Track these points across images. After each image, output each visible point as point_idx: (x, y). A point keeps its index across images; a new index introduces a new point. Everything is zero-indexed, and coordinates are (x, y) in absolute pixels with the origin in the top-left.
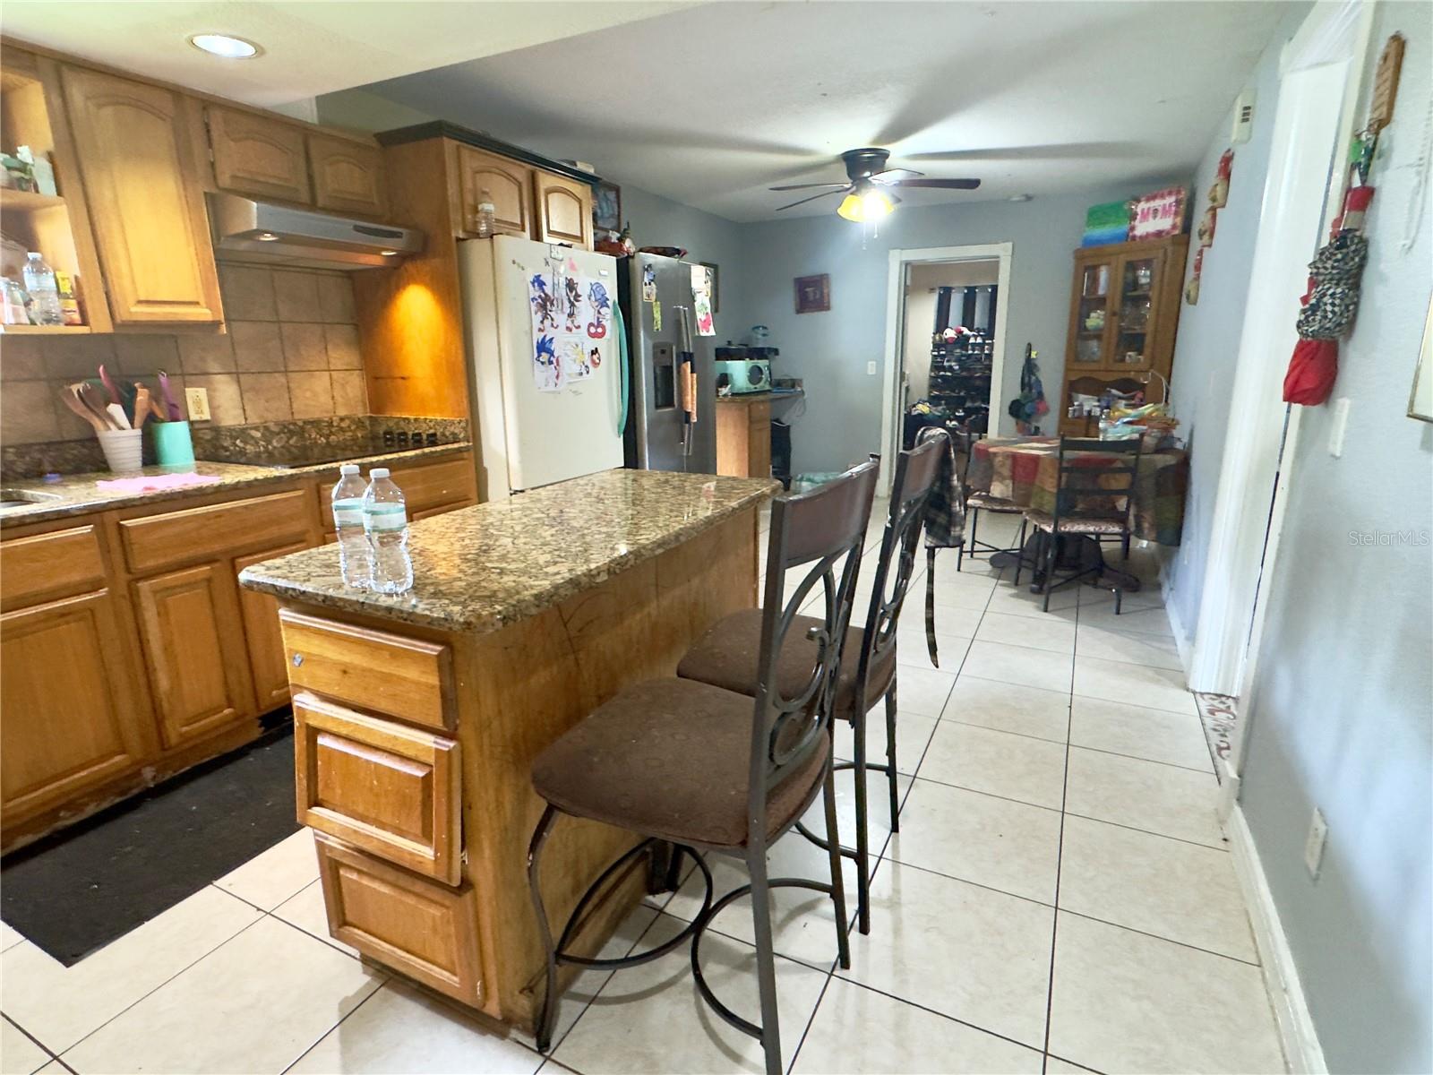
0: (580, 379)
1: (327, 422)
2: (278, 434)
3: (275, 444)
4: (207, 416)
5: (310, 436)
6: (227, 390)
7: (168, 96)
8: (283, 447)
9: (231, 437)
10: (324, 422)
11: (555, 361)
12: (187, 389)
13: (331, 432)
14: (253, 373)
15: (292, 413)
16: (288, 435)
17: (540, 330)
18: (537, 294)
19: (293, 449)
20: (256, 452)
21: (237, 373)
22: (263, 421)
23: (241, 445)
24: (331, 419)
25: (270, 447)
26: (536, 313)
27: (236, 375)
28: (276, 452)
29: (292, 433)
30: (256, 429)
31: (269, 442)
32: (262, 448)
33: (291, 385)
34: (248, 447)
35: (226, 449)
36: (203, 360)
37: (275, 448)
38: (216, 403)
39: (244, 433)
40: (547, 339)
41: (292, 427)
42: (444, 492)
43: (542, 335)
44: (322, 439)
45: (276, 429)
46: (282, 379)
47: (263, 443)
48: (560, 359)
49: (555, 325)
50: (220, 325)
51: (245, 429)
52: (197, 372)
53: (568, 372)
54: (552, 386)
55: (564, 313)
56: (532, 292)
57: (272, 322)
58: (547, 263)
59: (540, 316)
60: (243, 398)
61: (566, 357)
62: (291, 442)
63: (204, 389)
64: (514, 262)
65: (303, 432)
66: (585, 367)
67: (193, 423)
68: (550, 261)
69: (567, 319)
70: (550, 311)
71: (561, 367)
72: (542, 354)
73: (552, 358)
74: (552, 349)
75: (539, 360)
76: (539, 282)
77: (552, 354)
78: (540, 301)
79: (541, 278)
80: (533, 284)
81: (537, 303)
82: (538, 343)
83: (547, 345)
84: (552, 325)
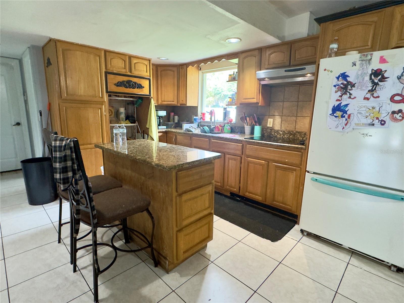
0: (372, 127)
1: (304, 133)
2: (287, 134)
3: (285, 136)
4: (271, 126)
5: (297, 136)
6: (278, 120)
8: (287, 138)
9: (274, 132)
11: (346, 116)
12: (269, 119)
14: (286, 116)
16: (290, 135)
17: (337, 100)
18: (340, 82)
19: (290, 139)
20: (279, 137)
22: (285, 129)
23: (276, 135)
25: (284, 137)
26: (336, 92)
27: (281, 116)
28: (285, 138)
29: (291, 134)
30: (281, 131)
31: (284, 135)
32: (281, 137)
33: (297, 120)
34: (278, 135)
36: (274, 112)
37: (285, 137)
38: (275, 123)
39: (278, 132)
41: (292, 132)
44: (301, 138)
45: (287, 132)
46: (294, 118)
47: (282, 135)
48: (352, 115)
49: (352, 97)
50: (259, 103)
51: (279, 131)
52: (272, 115)
53: (357, 122)
54: (340, 128)
55: (364, 90)
56: (335, 82)
57: (296, 101)
58: (354, 64)
59: (339, 93)
60: (281, 122)
61: (358, 115)
62: (290, 137)
63: (273, 119)
64: (325, 70)
65: (295, 135)
66: (379, 121)
67: (268, 127)
68: (357, 64)
69: (367, 93)
70: (350, 90)
71: (351, 120)
72: (336, 112)
73: (345, 114)
74: (346, 110)
75: (333, 115)
76: (344, 76)
77: (346, 112)
78: (342, 86)
79: (346, 74)
80: (338, 78)
81: (339, 87)
82: (334, 106)
83: (342, 108)
84: (350, 97)
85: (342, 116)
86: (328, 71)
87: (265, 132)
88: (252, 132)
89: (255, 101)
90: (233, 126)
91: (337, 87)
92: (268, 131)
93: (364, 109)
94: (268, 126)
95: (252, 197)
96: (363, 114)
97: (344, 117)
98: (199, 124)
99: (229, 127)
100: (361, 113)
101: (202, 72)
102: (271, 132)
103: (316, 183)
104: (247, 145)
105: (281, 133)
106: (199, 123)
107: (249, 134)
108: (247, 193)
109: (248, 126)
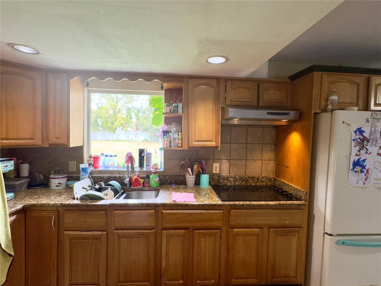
1: (257, 178)
2: (239, 180)
3: (237, 183)
4: (218, 172)
5: (250, 182)
6: (226, 164)
7: (215, 80)
8: (239, 185)
9: (223, 179)
10: (255, 178)
11: (365, 171)
12: (214, 164)
13: (258, 181)
14: (235, 160)
15: (246, 174)
16: (242, 181)
17: (357, 155)
18: (358, 137)
20: (230, 185)
21: (230, 160)
22: (235, 175)
23: (226, 182)
24: (259, 177)
25: (235, 184)
26: (355, 147)
27: (229, 160)
28: (237, 186)
29: (244, 180)
30: (232, 178)
31: (235, 182)
32: (232, 184)
33: (247, 164)
34: (228, 183)
35: (221, 183)
36: (220, 156)
38: (222, 168)
40: (361, 160)
41: (244, 178)
42: (288, 222)
43: (358, 157)
44: (254, 183)
45: (238, 179)
46: (244, 162)
47: (233, 183)
48: (370, 170)
49: (368, 152)
50: (218, 147)
51: (229, 177)
52: (218, 159)
53: (376, 177)
54: (361, 184)
55: (377, 146)
56: (354, 136)
57: (245, 144)
58: (368, 121)
59: (357, 148)
60: (230, 167)
61: (375, 169)
62: (243, 183)
63: (219, 164)
64: (343, 122)
65: (247, 180)
67: (213, 174)
68: (370, 120)
69: (379, 149)
70: (366, 145)
71: (370, 175)
72: (356, 167)
73: (363, 169)
74: (365, 165)
75: (353, 170)
76: (360, 131)
77: (364, 167)
78: (359, 140)
79: (362, 129)
80: (355, 132)
81: (357, 142)
82: (354, 161)
83: (361, 163)
84: (366, 153)
85: (362, 172)
86: (347, 124)
87: (211, 180)
89: (214, 144)
90: (161, 175)
91: (355, 141)
92: (215, 179)
93: (378, 164)
94: (214, 172)
96: (378, 169)
97: (363, 172)
98: (90, 176)
99: (157, 178)
100: (376, 168)
102: (219, 179)
105: (232, 180)
106: (89, 174)
108: (234, 280)
109: (193, 175)
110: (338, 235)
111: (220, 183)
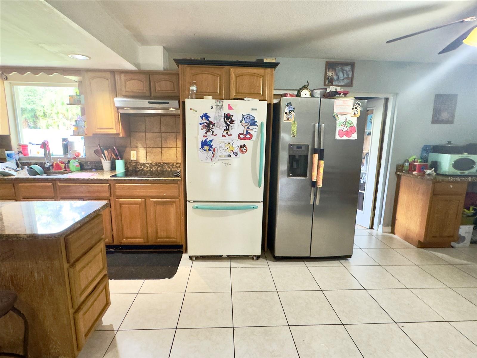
0: (230, 158)
2: (155, 166)
3: (153, 169)
4: (135, 159)
5: (165, 168)
6: (142, 152)
7: (109, 73)
8: (155, 170)
9: (140, 165)
10: (170, 164)
11: (212, 150)
12: (131, 151)
13: (172, 167)
14: (151, 147)
15: (162, 160)
16: (158, 167)
17: (204, 136)
18: (204, 122)
19: (159, 171)
20: (147, 170)
21: (146, 147)
22: (152, 162)
23: (143, 168)
24: (173, 163)
25: (152, 170)
26: (202, 129)
28: (153, 171)
30: (148, 164)
31: (152, 168)
32: (149, 170)
33: (162, 152)
34: (145, 169)
35: (139, 169)
36: (137, 143)
37: (153, 170)
38: (139, 155)
39: (144, 165)
40: (208, 140)
41: (159, 164)
42: (165, 194)
43: (205, 138)
44: (169, 169)
46: (160, 150)
47: (150, 168)
48: (216, 149)
49: (214, 134)
50: (119, 134)
51: (145, 163)
52: (135, 146)
53: (220, 154)
54: (209, 160)
55: (221, 129)
56: (200, 120)
57: (159, 132)
58: (212, 108)
59: (205, 131)
60: (147, 155)
61: (220, 148)
62: (159, 169)
63: (136, 151)
64: (191, 109)
65: (163, 166)
66: (234, 153)
67: (132, 160)
68: (215, 107)
69: (223, 132)
70: (212, 128)
71: (216, 153)
72: (205, 146)
73: (211, 148)
74: (212, 144)
75: (203, 149)
76: (206, 116)
77: (211, 146)
78: (206, 124)
79: (207, 115)
80: (202, 117)
81: (203, 125)
82: (202, 142)
83: (208, 143)
84: (213, 134)
85: (210, 150)
86: (194, 110)
87: (129, 166)
88: (113, 168)
89: (114, 131)
90: (83, 162)
91: (202, 125)
92: (132, 165)
93: (223, 144)
94: (132, 159)
95: (131, 242)
96: (223, 148)
97: (211, 150)
98: (18, 162)
99: (77, 163)
100: (221, 147)
101: (10, 83)
102: (136, 165)
103: (197, 210)
104: (116, 184)
105: (148, 166)
106: (17, 160)
107: (110, 170)
108: (124, 239)
110: (194, 201)
111: (137, 169)
